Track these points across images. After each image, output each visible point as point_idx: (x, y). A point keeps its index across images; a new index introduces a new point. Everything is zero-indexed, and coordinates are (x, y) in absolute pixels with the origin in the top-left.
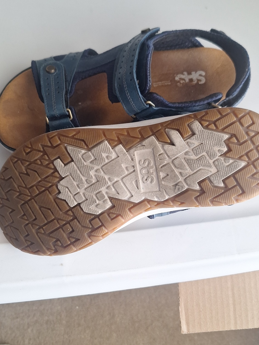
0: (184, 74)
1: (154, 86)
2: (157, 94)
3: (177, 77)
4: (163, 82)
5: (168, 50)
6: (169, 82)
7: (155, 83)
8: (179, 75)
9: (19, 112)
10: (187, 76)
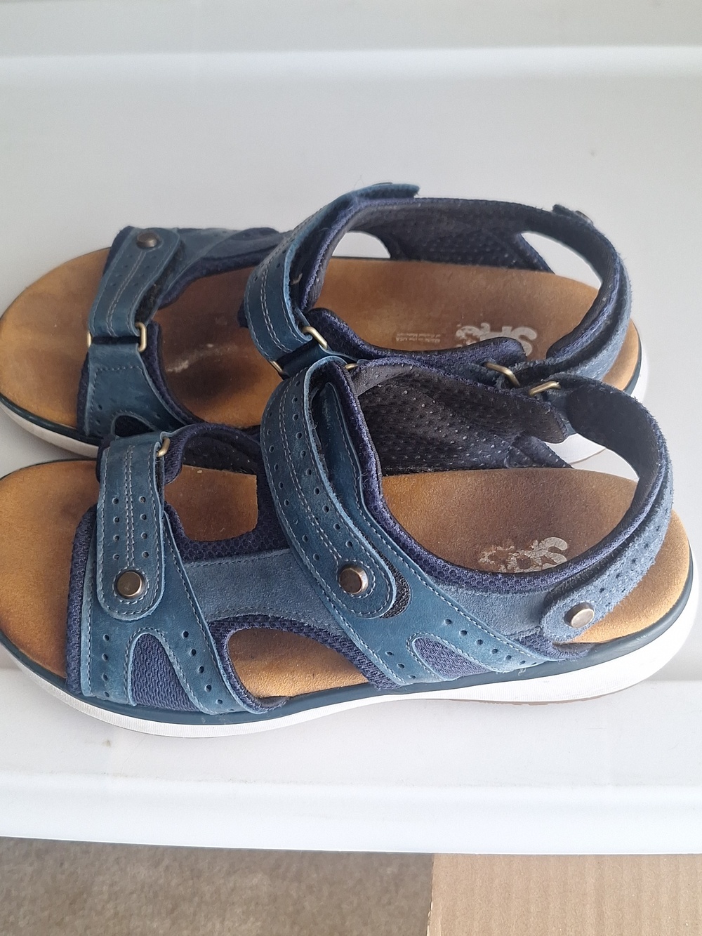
0: (483, 327)
1: (397, 339)
2: (332, 314)
3: (463, 330)
4: (420, 335)
5: (456, 262)
6: (438, 338)
7: (402, 334)
8: (467, 327)
9: (56, 326)
10: (488, 332)
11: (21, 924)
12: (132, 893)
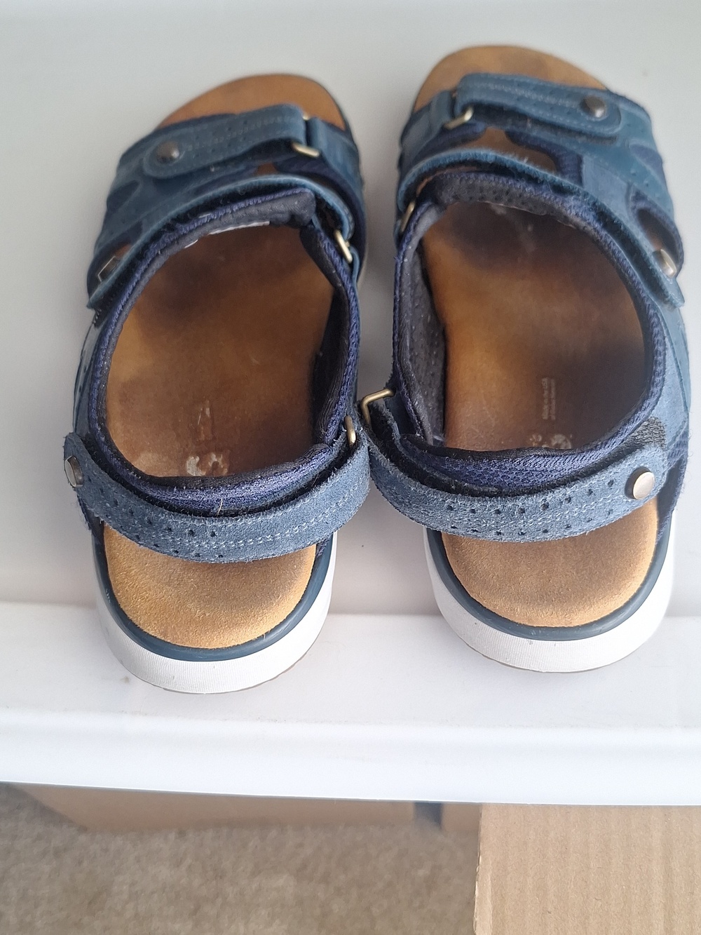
11: (39, 924)
12: (153, 893)
